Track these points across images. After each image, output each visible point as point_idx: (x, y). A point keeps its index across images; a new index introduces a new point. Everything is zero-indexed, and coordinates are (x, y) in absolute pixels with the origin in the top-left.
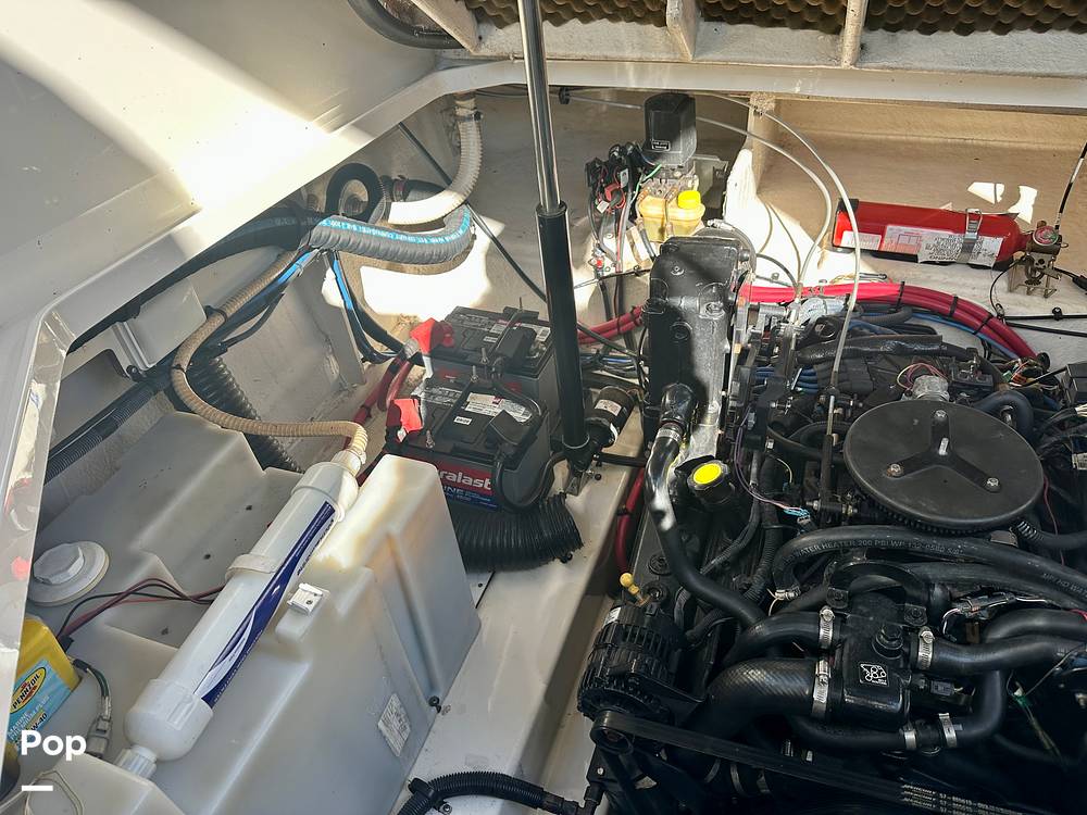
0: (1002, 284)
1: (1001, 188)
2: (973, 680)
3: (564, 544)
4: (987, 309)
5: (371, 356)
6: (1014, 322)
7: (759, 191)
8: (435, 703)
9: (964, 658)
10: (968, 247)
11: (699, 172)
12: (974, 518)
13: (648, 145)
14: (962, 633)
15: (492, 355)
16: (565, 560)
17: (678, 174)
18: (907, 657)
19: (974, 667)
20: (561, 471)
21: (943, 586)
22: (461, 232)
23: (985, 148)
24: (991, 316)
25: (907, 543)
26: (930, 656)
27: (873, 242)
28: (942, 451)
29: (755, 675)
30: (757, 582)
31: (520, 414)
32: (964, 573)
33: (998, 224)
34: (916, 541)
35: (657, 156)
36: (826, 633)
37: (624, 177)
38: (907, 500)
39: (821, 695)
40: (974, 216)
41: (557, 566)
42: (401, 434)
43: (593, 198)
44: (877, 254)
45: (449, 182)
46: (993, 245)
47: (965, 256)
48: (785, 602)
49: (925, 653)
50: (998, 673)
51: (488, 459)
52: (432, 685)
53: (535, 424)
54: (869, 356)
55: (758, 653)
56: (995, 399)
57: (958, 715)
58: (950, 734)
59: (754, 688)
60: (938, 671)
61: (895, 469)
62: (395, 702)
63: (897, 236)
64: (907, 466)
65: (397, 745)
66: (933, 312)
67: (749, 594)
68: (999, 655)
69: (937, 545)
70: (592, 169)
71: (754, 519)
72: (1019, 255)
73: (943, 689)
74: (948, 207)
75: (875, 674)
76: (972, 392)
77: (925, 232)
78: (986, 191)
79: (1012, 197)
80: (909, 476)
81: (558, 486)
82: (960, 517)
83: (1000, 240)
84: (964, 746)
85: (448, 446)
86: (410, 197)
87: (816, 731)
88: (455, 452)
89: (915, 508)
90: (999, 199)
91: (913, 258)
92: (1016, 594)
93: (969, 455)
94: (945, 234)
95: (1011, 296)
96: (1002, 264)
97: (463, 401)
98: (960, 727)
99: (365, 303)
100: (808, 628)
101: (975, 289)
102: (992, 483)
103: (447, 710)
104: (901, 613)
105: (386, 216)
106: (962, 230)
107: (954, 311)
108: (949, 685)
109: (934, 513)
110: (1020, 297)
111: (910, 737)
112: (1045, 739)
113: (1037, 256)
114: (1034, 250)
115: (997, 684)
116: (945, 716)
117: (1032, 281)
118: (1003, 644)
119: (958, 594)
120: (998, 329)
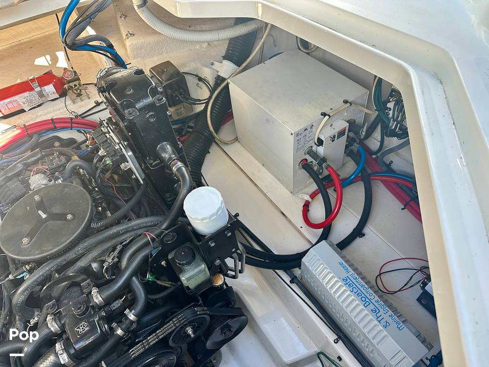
0: (69, 102)
1: (48, 57)
2: (126, 289)
4: (69, 116)
6: (83, 116)
10: (41, 95)
12: (68, 239)
18: (93, 307)
23: (31, 41)
24: (72, 119)
25: (57, 265)
26: (101, 299)
28: (44, 216)
32: (95, 253)
33: (47, 78)
34: (60, 261)
36: (54, 327)
38: (37, 252)
39: (64, 360)
40: (32, 80)
46: (50, 89)
47: (44, 99)
48: (36, 324)
49: (97, 298)
50: (134, 278)
56: (69, 166)
57: (131, 304)
58: (132, 317)
60: (108, 302)
61: (25, 241)
64: (30, 235)
66: (47, 130)
68: (128, 274)
69: (70, 255)
72: (66, 86)
73: (117, 304)
74: (19, 81)
75: (82, 328)
76: (61, 169)
78: (42, 61)
79: (55, 59)
80: (34, 240)
82: (63, 243)
83: (52, 85)
84: (139, 316)
89: (42, 253)
90: (50, 63)
91: (22, 111)
92: (121, 243)
93: (56, 209)
94: (26, 94)
95: (76, 105)
96: (63, 94)
98: (133, 311)
100: (46, 332)
101: (60, 109)
102: (69, 217)
104: (81, 289)
106: (32, 89)
107: (56, 124)
108: (117, 302)
109: (51, 250)
110: (80, 103)
111: (119, 332)
112: (166, 284)
113: (72, 84)
114: (69, 82)
115: (136, 283)
116: (127, 311)
117: (79, 95)
118: (127, 268)
119: (103, 258)
120: (79, 122)
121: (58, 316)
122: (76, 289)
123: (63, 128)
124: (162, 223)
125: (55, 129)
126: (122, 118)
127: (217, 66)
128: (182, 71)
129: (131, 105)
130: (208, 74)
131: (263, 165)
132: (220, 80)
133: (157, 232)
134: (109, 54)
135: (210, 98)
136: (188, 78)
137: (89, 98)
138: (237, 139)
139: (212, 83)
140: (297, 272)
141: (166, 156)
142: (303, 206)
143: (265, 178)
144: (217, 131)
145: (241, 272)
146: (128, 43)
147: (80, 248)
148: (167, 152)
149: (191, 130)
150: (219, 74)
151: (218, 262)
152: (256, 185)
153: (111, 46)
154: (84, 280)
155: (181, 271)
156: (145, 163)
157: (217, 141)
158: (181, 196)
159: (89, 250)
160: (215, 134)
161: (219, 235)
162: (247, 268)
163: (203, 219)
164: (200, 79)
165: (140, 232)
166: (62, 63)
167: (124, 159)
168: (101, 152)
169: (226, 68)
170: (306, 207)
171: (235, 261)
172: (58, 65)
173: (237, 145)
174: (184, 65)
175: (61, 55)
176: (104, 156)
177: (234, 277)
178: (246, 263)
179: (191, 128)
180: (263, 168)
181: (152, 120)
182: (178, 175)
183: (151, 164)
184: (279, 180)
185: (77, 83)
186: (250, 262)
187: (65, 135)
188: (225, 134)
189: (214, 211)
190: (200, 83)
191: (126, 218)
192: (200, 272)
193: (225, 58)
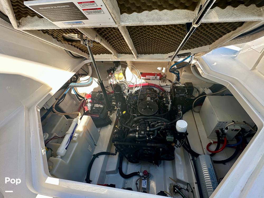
0: (160, 82)
1: (161, 68)
2: (154, 131)
3: (110, 122)
4: (159, 85)
5: (80, 100)
6: (162, 86)
7: (131, 71)
8: (95, 145)
9: (152, 129)
10: (156, 78)
11: (122, 70)
13: (114, 68)
14: (153, 126)
15: (97, 98)
16: (110, 124)
17: (119, 71)
18: (146, 130)
19: (153, 130)
20: (109, 112)
21: (150, 121)
22: (90, 81)
23: (159, 62)
27: (145, 78)
28: (148, 107)
29: (131, 135)
30: (131, 124)
31: (102, 106)
32: (152, 120)
33: (159, 75)
34: (146, 117)
35: (116, 69)
36: (138, 129)
37: (112, 72)
38: (144, 113)
39: (137, 136)
40: (156, 74)
41: (109, 125)
42: (86, 111)
43: (108, 74)
44: (146, 79)
45: (88, 74)
46: (158, 77)
48: (134, 126)
49: (148, 129)
51: (98, 113)
52: (94, 143)
53: (104, 108)
54: (143, 94)
55: (131, 132)
56: (156, 99)
57: (153, 135)
58: (151, 137)
59: (131, 136)
60: (150, 131)
61: (143, 110)
62: (89, 146)
63: (147, 77)
64: (144, 109)
65: (91, 151)
66: (152, 86)
67: (130, 126)
68: (156, 128)
69: (148, 117)
70: (108, 71)
71: (131, 116)
72: (162, 78)
73: (150, 133)
74: (153, 73)
75: (143, 132)
76: (154, 98)
77: (151, 76)
78: (159, 69)
79: (162, 69)
80: (144, 110)
81: (109, 115)
82: (150, 114)
83: (159, 77)
84: (153, 138)
85: (92, 112)
86: (83, 76)
87: (138, 140)
88: (94, 113)
91: (150, 79)
92: (158, 121)
93: (151, 107)
94: (153, 76)
96: (160, 79)
97: (94, 105)
99: (78, 92)
100: (136, 129)
101: (157, 83)
102: (153, 110)
103: (97, 146)
104: (146, 125)
105: (79, 80)
106: (155, 76)
107: (155, 86)
109: (146, 114)
110: (163, 83)
111: (148, 138)
112: (162, 136)
113: (164, 78)
114: (164, 77)
115: (156, 131)
116: (151, 136)
117: (164, 81)
118: (156, 127)
119: (152, 122)
120: (160, 87)
121: (139, 127)
122: (144, 124)
123: (156, 87)
124: (168, 122)
125: (154, 87)
126: (175, 95)
127: (205, 89)
128: (194, 86)
129: (179, 94)
130: (201, 90)
131: (203, 124)
132: (204, 93)
133: (167, 124)
134: (177, 75)
135: (198, 97)
136: (195, 89)
137: (165, 83)
138: (199, 112)
139: (201, 93)
140: (195, 158)
141: (179, 108)
142: (209, 143)
143: (202, 129)
144: (194, 107)
145: (179, 147)
146: (183, 73)
147: (150, 117)
148: (180, 107)
149: (187, 103)
150: (205, 92)
151: (176, 139)
152: (197, 128)
153: (179, 74)
154: (147, 124)
155: (168, 135)
156: (172, 107)
157: (193, 110)
158: (177, 119)
159: (152, 118)
160: (193, 107)
161: (181, 134)
162: (182, 147)
163: (180, 128)
164: (198, 90)
165: (163, 121)
166: (164, 71)
167: (169, 103)
168: (164, 99)
169: (208, 91)
170: (210, 144)
171: (180, 144)
172: (162, 71)
173: (198, 114)
174: (195, 85)
175: (164, 69)
176: (164, 101)
177: (177, 147)
178: (182, 146)
179: (187, 102)
180: (203, 125)
181: (181, 99)
182: (179, 114)
183: (174, 108)
184: (206, 131)
185: (165, 78)
186: (183, 146)
187: (155, 89)
188: (196, 109)
189: (184, 128)
190: (197, 91)
191: (161, 116)
192: (172, 139)
193: (210, 88)
